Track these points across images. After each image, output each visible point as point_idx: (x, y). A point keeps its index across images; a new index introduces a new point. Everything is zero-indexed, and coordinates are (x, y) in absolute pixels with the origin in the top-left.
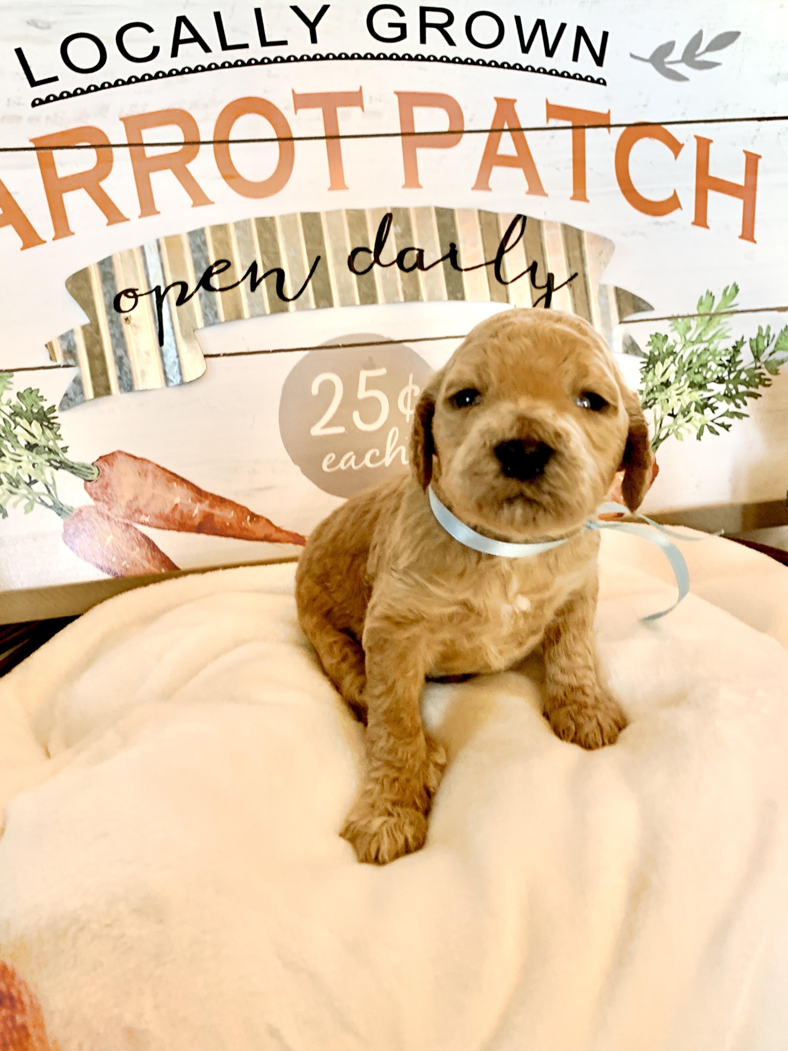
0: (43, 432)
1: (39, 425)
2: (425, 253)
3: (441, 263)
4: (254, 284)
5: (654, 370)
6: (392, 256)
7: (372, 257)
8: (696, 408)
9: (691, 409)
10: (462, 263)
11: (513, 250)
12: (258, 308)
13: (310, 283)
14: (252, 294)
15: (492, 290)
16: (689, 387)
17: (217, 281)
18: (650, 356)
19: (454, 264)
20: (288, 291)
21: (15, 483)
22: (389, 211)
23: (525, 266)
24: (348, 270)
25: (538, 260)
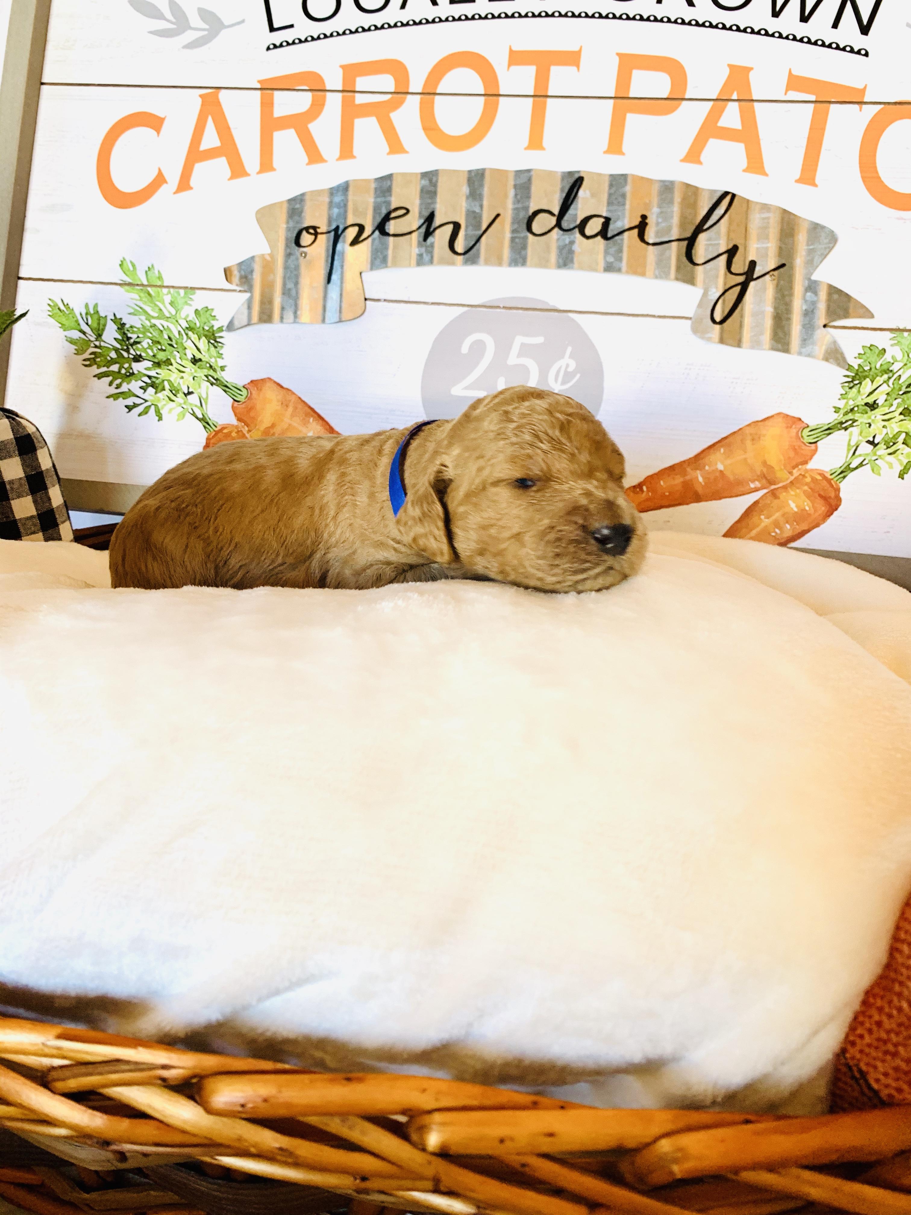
0: (209, 350)
1: (207, 341)
2: (611, 222)
3: (626, 234)
4: (428, 234)
5: (860, 387)
6: (575, 221)
7: (553, 221)
8: (905, 440)
9: (898, 440)
10: (650, 236)
11: (711, 230)
12: (426, 258)
13: (483, 239)
14: (423, 243)
15: (678, 268)
16: (901, 414)
17: (392, 227)
18: (857, 370)
19: (641, 236)
20: (460, 245)
21: (174, 391)
22: (582, 175)
23: (723, 249)
24: (526, 231)
25: (740, 243)
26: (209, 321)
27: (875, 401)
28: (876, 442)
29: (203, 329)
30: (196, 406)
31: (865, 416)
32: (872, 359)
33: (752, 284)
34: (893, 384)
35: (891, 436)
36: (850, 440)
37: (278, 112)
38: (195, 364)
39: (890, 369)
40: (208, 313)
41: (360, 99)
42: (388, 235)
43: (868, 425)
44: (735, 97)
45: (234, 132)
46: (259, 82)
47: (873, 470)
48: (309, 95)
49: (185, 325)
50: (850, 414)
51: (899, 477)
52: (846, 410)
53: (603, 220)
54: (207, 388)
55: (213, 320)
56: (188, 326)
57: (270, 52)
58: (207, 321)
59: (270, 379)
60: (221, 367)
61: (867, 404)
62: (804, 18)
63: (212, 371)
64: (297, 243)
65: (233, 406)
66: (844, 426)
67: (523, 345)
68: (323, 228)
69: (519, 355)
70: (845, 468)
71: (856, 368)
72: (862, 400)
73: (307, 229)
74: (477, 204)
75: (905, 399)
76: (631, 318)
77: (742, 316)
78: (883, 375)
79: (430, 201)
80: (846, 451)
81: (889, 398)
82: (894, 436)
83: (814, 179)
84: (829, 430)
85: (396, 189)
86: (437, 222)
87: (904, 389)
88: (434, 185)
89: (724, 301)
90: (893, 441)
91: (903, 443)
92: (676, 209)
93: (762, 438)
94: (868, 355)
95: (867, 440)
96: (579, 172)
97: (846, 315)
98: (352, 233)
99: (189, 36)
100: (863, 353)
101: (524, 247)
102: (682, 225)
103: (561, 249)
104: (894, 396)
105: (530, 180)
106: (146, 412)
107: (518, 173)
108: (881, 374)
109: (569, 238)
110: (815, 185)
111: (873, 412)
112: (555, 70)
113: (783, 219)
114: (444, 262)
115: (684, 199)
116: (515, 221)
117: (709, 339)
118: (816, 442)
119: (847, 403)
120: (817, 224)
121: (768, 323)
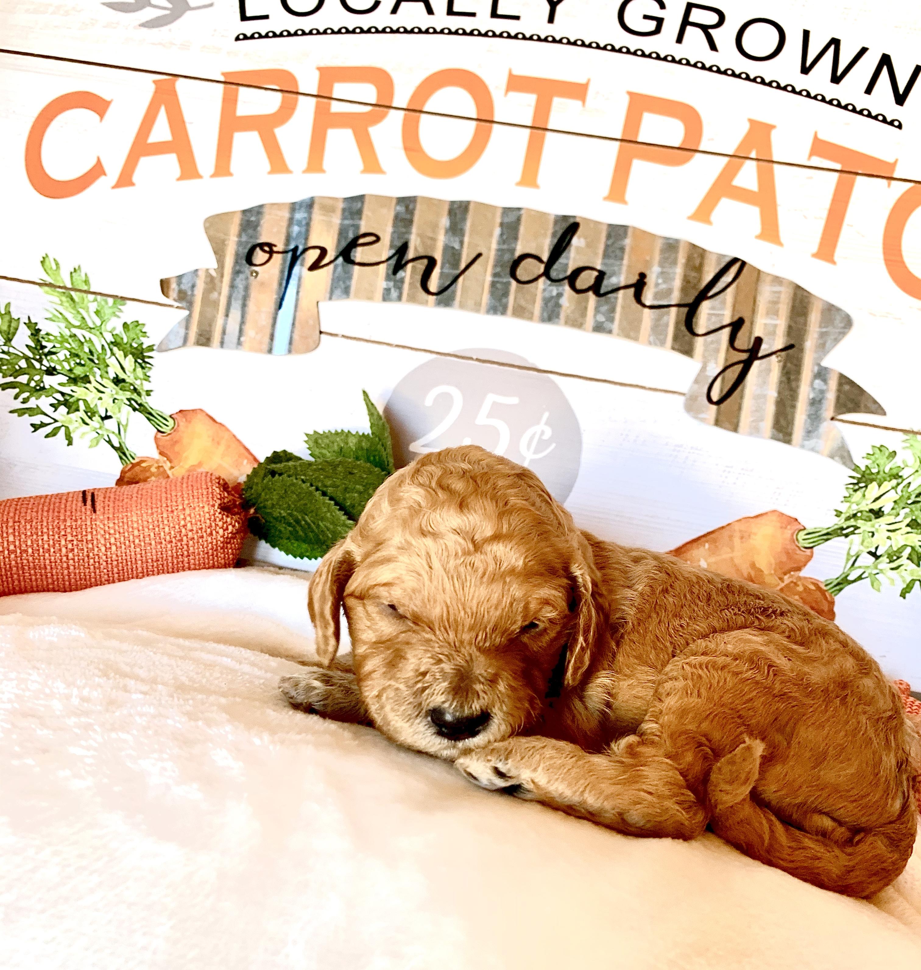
1: (133, 360)
2: (606, 277)
3: (621, 292)
4: (399, 266)
5: (865, 491)
6: (565, 271)
7: (541, 268)
8: (910, 555)
9: (903, 554)
10: (648, 298)
11: (717, 297)
12: (394, 294)
13: (461, 279)
14: (392, 276)
15: (676, 338)
16: (908, 525)
17: (359, 254)
18: (864, 472)
19: (638, 297)
20: (434, 284)
21: (91, 413)
22: (578, 220)
23: (727, 320)
24: (509, 276)
25: (746, 317)
26: (138, 338)
27: (881, 508)
28: (878, 553)
29: (131, 346)
30: (113, 433)
31: (869, 523)
32: (882, 460)
33: (756, 363)
34: (902, 491)
35: (895, 549)
36: (850, 549)
37: (242, 110)
38: (117, 385)
39: (900, 474)
40: (138, 328)
41: (336, 107)
42: (353, 263)
43: (871, 534)
44: (753, 155)
45: (188, 126)
46: (224, 74)
47: (873, 585)
48: (279, 95)
49: (110, 338)
50: (852, 520)
51: (901, 596)
52: (848, 515)
53: (596, 274)
54: (128, 413)
55: (144, 337)
56: (113, 340)
57: (239, 42)
58: (135, 337)
59: (201, 410)
60: (147, 391)
61: (871, 511)
62: (836, 79)
63: (135, 394)
64: (249, 259)
65: (156, 438)
66: (845, 532)
67: (494, 403)
68: (280, 247)
69: (490, 415)
70: (842, 579)
71: (863, 469)
72: (866, 505)
73: (261, 246)
74: (457, 239)
75: (914, 509)
76: (618, 387)
77: (742, 397)
78: (891, 480)
79: (404, 230)
80: (844, 561)
81: (896, 506)
82: (899, 549)
83: (832, 255)
84: (828, 535)
85: (366, 212)
86: (411, 254)
87: (913, 498)
88: (410, 212)
89: (723, 379)
90: (897, 554)
91: (908, 558)
92: (679, 271)
93: (752, 536)
94: (876, 456)
95: (868, 550)
96: (574, 217)
97: (856, 408)
98: (312, 256)
99: (148, 14)
100: (872, 453)
101: (506, 294)
102: (684, 290)
103: (546, 301)
104: (902, 505)
105: (518, 220)
106: (53, 433)
107: (507, 211)
108: (888, 479)
109: (557, 290)
110: (834, 263)
111: (878, 520)
112: (557, 102)
113: (795, 294)
114: (412, 299)
115: (689, 259)
116: (498, 263)
117: (703, 420)
118: (811, 548)
119: (850, 507)
120: (833, 306)
121: (770, 409)
